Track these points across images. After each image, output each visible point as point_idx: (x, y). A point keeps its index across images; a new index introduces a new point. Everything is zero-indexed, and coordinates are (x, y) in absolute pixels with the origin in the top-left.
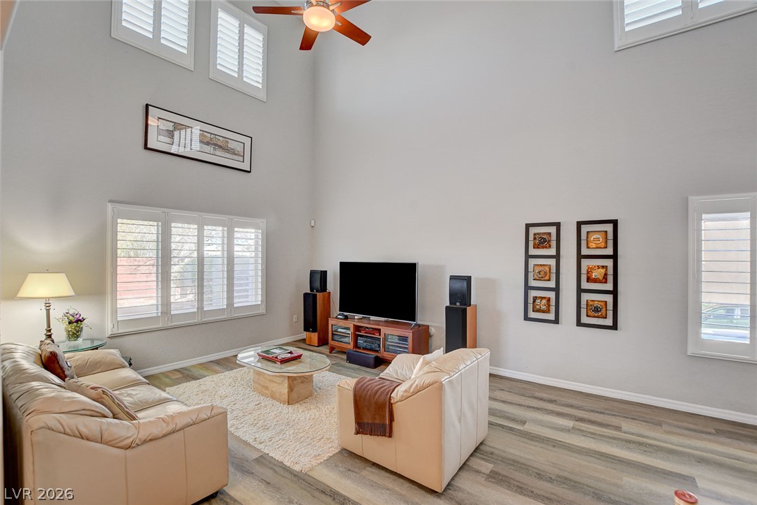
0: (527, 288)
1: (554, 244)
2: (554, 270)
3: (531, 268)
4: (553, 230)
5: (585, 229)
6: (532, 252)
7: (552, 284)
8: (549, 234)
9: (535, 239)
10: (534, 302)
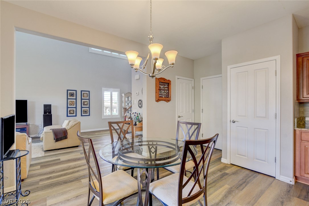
0: (68, 108)
1: (75, 96)
2: (75, 102)
3: (69, 102)
4: (75, 92)
5: (83, 92)
6: (69, 97)
7: (75, 106)
8: (74, 93)
9: (70, 94)
10: (70, 111)
